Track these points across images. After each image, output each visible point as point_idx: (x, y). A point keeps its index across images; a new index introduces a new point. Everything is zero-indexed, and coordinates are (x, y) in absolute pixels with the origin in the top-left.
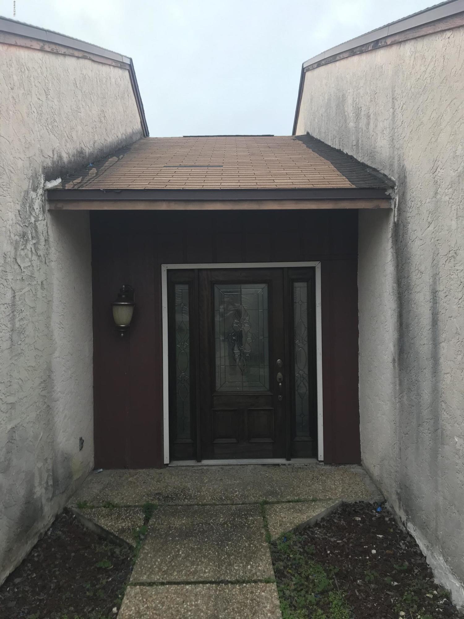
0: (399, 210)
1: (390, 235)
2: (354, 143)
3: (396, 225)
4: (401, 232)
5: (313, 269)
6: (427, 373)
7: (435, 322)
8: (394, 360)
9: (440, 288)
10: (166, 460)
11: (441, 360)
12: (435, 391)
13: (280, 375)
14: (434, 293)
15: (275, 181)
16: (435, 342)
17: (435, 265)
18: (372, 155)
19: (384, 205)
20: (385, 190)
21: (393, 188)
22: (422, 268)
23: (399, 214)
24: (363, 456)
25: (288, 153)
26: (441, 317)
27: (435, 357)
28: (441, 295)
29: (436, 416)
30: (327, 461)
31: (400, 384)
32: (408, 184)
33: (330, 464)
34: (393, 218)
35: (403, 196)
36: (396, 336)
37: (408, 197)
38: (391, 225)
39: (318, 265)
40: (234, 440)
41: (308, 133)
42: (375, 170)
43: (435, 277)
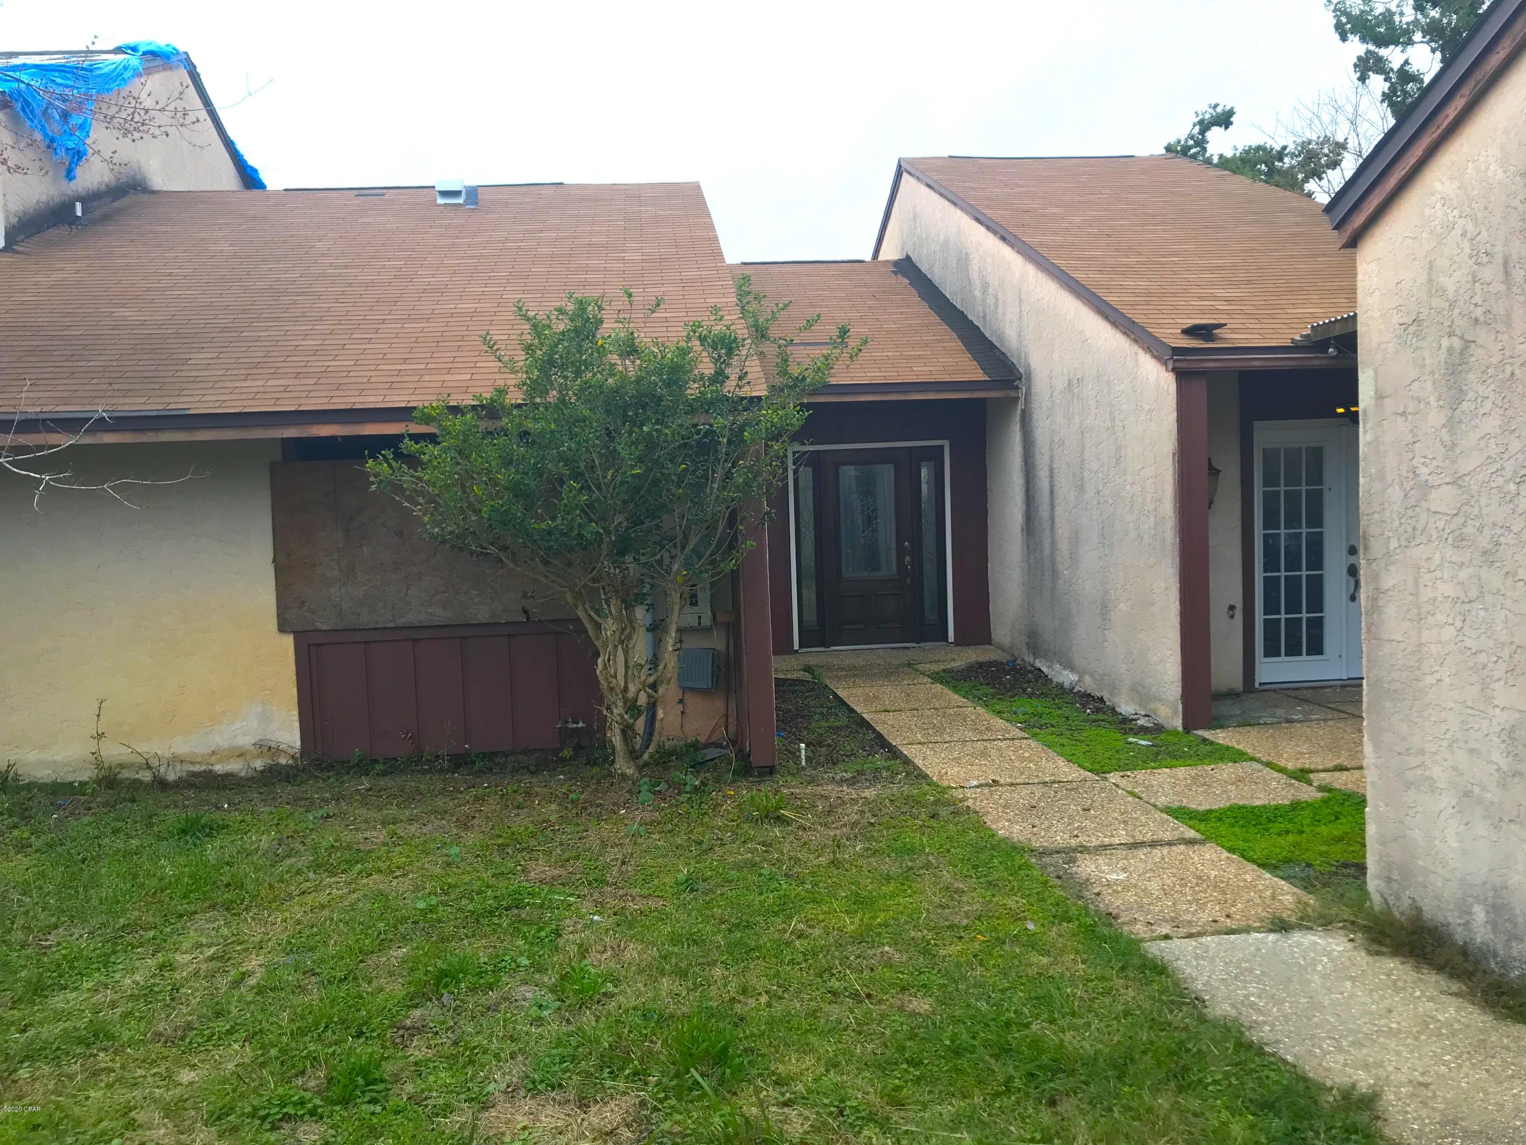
0: (1025, 400)
1: (1018, 419)
2: (981, 315)
3: (1023, 412)
4: (1027, 420)
5: (941, 447)
6: (1047, 532)
7: (1052, 492)
8: (1022, 529)
9: (1055, 466)
10: (796, 647)
11: (1056, 520)
12: (1053, 544)
13: (908, 558)
14: (1051, 469)
15: (915, 369)
16: (1052, 507)
17: (1051, 450)
18: (1001, 337)
19: (1012, 394)
20: (1014, 381)
21: (1020, 379)
22: (1043, 451)
23: (1026, 404)
24: (993, 636)
25: (906, 313)
26: (1056, 488)
27: (1052, 519)
28: (1056, 471)
29: (1053, 562)
30: (957, 643)
31: (1028, 549)
32: (1033, 381)
33: (960, 645)
34: (1020, 406)
35: (1029, 389)
36: (1024, 508)
37: (1033, 391)
38: (1019, 411)
39: (946, 444)
40: (862, 626)
41: (908, 258)
42: (1003, 354)
43: (1052, 457)
